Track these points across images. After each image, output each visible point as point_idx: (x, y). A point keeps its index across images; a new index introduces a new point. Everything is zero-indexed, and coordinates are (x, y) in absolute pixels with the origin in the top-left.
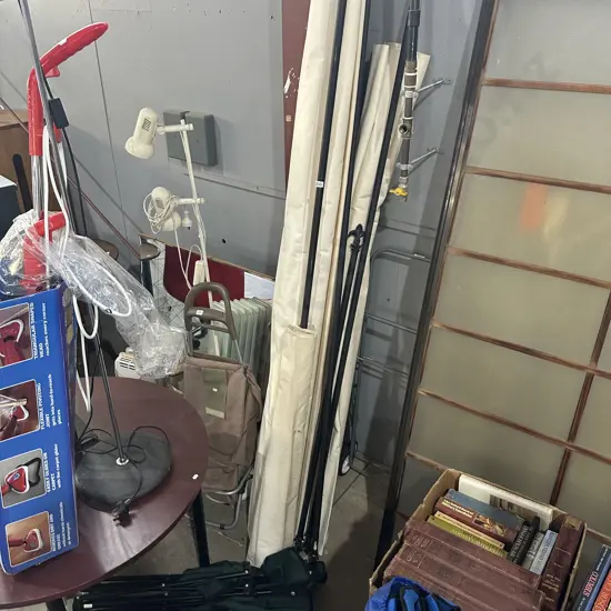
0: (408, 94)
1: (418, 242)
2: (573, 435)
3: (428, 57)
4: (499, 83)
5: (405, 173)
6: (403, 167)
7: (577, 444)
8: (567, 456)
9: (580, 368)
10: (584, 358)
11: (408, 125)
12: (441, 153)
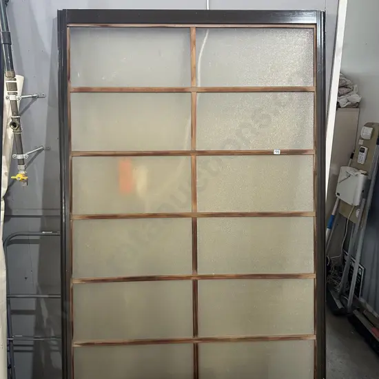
0: (12, 98)
1: (42, 222)
2: (195, 332)
3: (22, 78)
4: (82, 90)
5: (22, 162)
6: (20, 157)
7: (201, 336)
8: (196, 348)
9: (188, 278)
10: (188, 271)
11: (17, 122)
12: (48, 149)
